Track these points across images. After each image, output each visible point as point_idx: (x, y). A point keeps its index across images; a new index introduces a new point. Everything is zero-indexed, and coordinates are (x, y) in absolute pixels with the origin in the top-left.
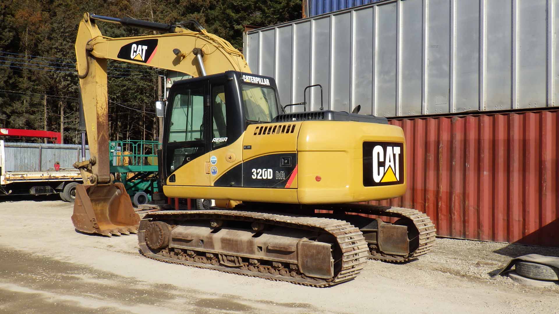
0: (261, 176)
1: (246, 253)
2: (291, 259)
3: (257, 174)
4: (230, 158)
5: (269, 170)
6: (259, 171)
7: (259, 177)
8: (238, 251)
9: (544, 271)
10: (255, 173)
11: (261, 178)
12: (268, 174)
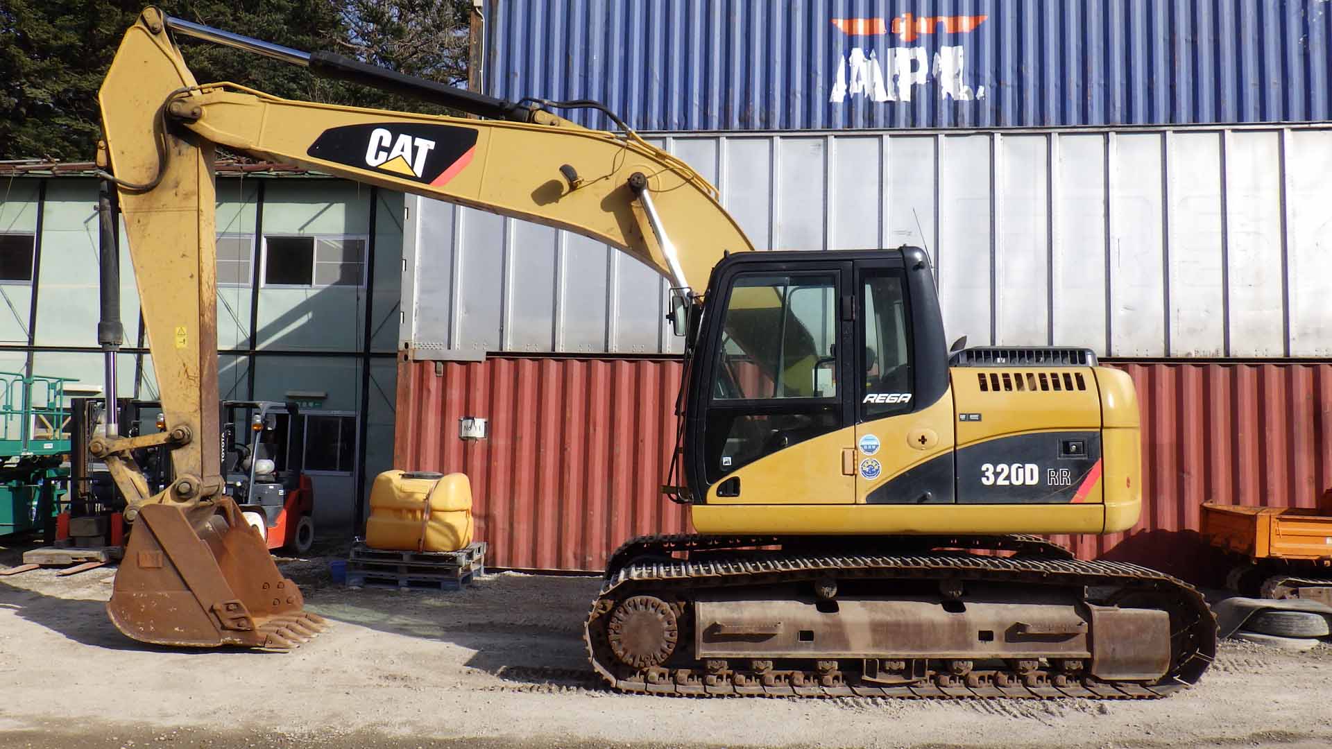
0: (1008, 477)
1: (948, 648)
2: (1071, 649)
3: (997, 475)
4: (923, 440)
5: (1028, 467)
6: (1002, 470)
7: (1001, 482)
8: (922, 648)
9: (1315, 622)
10: (989, 474)
11: (1007, 483)
12: (1029, 474)
